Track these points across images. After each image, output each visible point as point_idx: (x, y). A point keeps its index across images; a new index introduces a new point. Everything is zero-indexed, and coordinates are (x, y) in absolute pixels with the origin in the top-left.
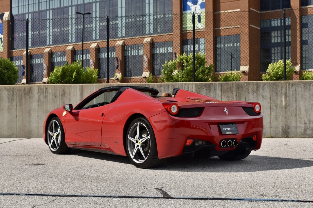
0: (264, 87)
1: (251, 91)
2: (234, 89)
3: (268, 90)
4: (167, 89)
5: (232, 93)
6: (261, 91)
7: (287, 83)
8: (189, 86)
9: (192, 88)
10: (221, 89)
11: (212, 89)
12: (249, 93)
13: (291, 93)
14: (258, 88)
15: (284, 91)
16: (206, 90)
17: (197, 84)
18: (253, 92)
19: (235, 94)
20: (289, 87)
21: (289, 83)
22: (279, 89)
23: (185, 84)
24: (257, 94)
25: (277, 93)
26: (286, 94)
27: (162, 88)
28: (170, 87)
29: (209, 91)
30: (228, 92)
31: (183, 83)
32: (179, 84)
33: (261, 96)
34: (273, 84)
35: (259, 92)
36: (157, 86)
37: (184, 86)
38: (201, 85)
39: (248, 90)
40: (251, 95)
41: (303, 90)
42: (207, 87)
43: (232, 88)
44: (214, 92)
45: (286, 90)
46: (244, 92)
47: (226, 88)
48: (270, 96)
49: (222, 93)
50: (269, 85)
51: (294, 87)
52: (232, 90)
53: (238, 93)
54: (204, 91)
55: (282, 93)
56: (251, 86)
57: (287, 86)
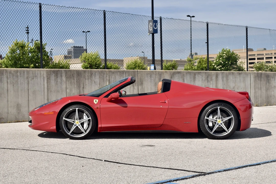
0: (95, 74)
1: (87, 78)
2: (75, 75)
3: (98, 77)
4: (23, 75)
5: (74, 79)
6: (94, 78)
7: (110, 71)
9: (44, 74)
10: (66, 75)
11: (59, 75)
12: (86, 80)
13: (112, 80)
14: (91, 75)
15: (108, 78)
16: (55, 76)
17: (47, 70)
18: (88, 79)
19: (76, 80)
20: (111, 75)
21: (111, 71)
22: (105, 76)
23: (38, 70)
24: (91, 80)
25: (104, 80)
26: (109, 80)
27: (19, 74)
28: (25, 73)
29: (57, 78)
30: (71, 78)
31: (36, 70)
32: (33, 70)
33: (93, 82)
34: (102, 72)
35: (92, 79)
36: (14, 72)
37: (37, 72)
38: (51, 72)
39: (85, 77)
40: (87, 80)
41: (119, 77)
42: (55, 73)
43: (73, 75)
44: (61, 78)
45: (110, 77)
46: (82, 78)
47: (69, 75)
48: (100, 82)
49: (67, 79)
50: (98, 73)
51: (114, 75)
52: (73, 77)
53: (78, 79)
54: (53, 77)
55: (107, 80)
56: (87, 73)
57: (110, 74)
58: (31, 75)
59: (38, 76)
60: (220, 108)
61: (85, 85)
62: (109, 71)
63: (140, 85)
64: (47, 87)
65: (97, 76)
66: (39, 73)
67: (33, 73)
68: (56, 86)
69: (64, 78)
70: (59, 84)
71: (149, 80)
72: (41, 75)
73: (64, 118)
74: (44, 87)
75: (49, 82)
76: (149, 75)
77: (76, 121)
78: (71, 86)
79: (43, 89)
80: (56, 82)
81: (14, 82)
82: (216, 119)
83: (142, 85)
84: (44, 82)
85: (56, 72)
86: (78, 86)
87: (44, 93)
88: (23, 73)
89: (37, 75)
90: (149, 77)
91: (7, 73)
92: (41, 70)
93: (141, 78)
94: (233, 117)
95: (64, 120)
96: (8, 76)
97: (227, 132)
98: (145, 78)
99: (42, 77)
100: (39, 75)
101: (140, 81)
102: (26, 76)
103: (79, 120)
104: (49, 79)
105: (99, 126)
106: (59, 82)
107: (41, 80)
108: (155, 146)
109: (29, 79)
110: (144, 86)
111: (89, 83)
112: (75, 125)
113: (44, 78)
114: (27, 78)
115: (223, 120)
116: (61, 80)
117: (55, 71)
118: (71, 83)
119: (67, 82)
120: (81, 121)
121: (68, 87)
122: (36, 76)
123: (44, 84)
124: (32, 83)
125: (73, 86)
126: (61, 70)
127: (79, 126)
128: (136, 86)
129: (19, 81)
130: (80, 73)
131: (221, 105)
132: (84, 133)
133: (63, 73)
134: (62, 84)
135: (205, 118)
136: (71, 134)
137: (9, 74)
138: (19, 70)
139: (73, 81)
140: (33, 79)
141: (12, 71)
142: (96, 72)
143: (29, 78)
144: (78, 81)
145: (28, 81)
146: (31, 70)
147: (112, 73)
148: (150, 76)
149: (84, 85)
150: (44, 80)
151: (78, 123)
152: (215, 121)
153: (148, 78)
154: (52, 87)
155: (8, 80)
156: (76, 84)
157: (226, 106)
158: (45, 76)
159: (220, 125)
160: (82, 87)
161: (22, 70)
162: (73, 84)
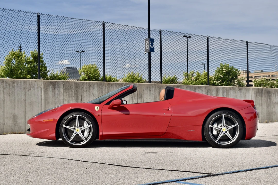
0: (94, 86)
1: (85, 90)
2: (73, 87)
3: (97, 89)
4: (20, 86)
5: (72, 91)
6: (92, 90)
8: (39, 83)
9: (41, 85)
10: (64, 87)
11: (57, 87)
12: (84, 92)
14: (90, 87)
16: (52, 87)
17: (45, 81)
19: (74, 92)
20: (110, 87)
21: (110, 83)
22: (104, 88)
23: (35, 81)
24: (89, 92)
25: (102, 92)
27: (15, 84)
28: (22, 83)
29: (55, 89)
30: (69, 90)
31: (33, 80)
32: (30, 80)
33: (92, 94)
34: (100, 84)
35: (90, 91)
36: (11, 82)
37: (34, 83)
38: (48, 83)
39: (83, 89)
40: (85, 93)
42: (53, 85)
43: (71, 87)
44: (58, 90)
45: (108, 89)
46: (80, 90)
47: (67, 86)
48: (98, 94)
49: (65, 90)
50: (97, 85)
51: (113, 88)
52: (71, 88)
53: (76, 91)
54: (50, 88)
55: (105, 92)
56: (85, 85)
57: (108, 86)
58: (28, 86)
59: (36, 88)
60: (224, 116)
61: (84, 97)
62: (108, 83)
63: (139, 98)
64: (44, 99)
65: (95, 88)
66: (36, 83)
67: (30, 83)
68: (54, 97)
69: (62, 90)
70: (57, 95)
71: (149, 93)
72: (39, 85)
73: (64, 126)
74: (41, 98)
75: (47, 93)
76: (148, 88)
77: (77, 129)
78: (69, 98)
79: (40, 101)
80: (53, 93)
81: (10, 92)
82: (220, 127)
83: (141, 99)
84: (41, 93)
85: (54, 83)
86: (76, 98)
87: (41, 104)
88: (19, 83)
89: (34, 85)
90: (149, 91)
91: (4, 83)
92: (38, 81)
93: (140, 92)
94: (238, 125)
95: (64, 127)
96: (5, 86)
97: (232, 141)
98: (144, 92)
99: (39, 88)
100: (36, 86)
101: (139, 94)
102: (23, 86)
103: (79, 128)
104: (46, 90)
105: (101, 133)
106: (56, 94)
107: (38, 91)
108: (158, 153)
109: (26, 90)
110: (143, 100)
111: (87, 95)
112: (75, 133)
113: (41, 89)
114: (24, 88)
115: (227, 128)
116: (59, 91)
117: (52, 82)
118: (69, 94)
119: (65, 94)
120: (81, 129)
121: (65, 98)
122: (33, 87)
123: (41, 96)
124: (29, 94)
125: (71, 98)
126: (59, 82)
127: (79, 134)
128: (135, 99)
129: (16, 91)
130: (78, 84)
131: (226, 112)
132: (84, 141)
133: (61, 85)
134: (59, 96)
135: (209, 126)
136: (71, 142)
137: (6, 84)
138: (16, 81)
139: (71, 93)
140: (30, 90)
141: (9, 82)
142: (94, 84)
143: (26, 88)
144: (76, 93)
145: (25, 92)
146: (28, 80)
147: (111, 85)
148: (150, 89)
149: (82, 97)
150: (41, 91)
151: (79, 130)
152: (220, 129)
153: (147, 91)
154: (49, 99)
155: (5, 91)
156: (74, 96)
157: (231, 114)
158: (42, 87)
159: (224, 134)
160: (80, 99)
161: (19, 80)
162: (71, 96)
